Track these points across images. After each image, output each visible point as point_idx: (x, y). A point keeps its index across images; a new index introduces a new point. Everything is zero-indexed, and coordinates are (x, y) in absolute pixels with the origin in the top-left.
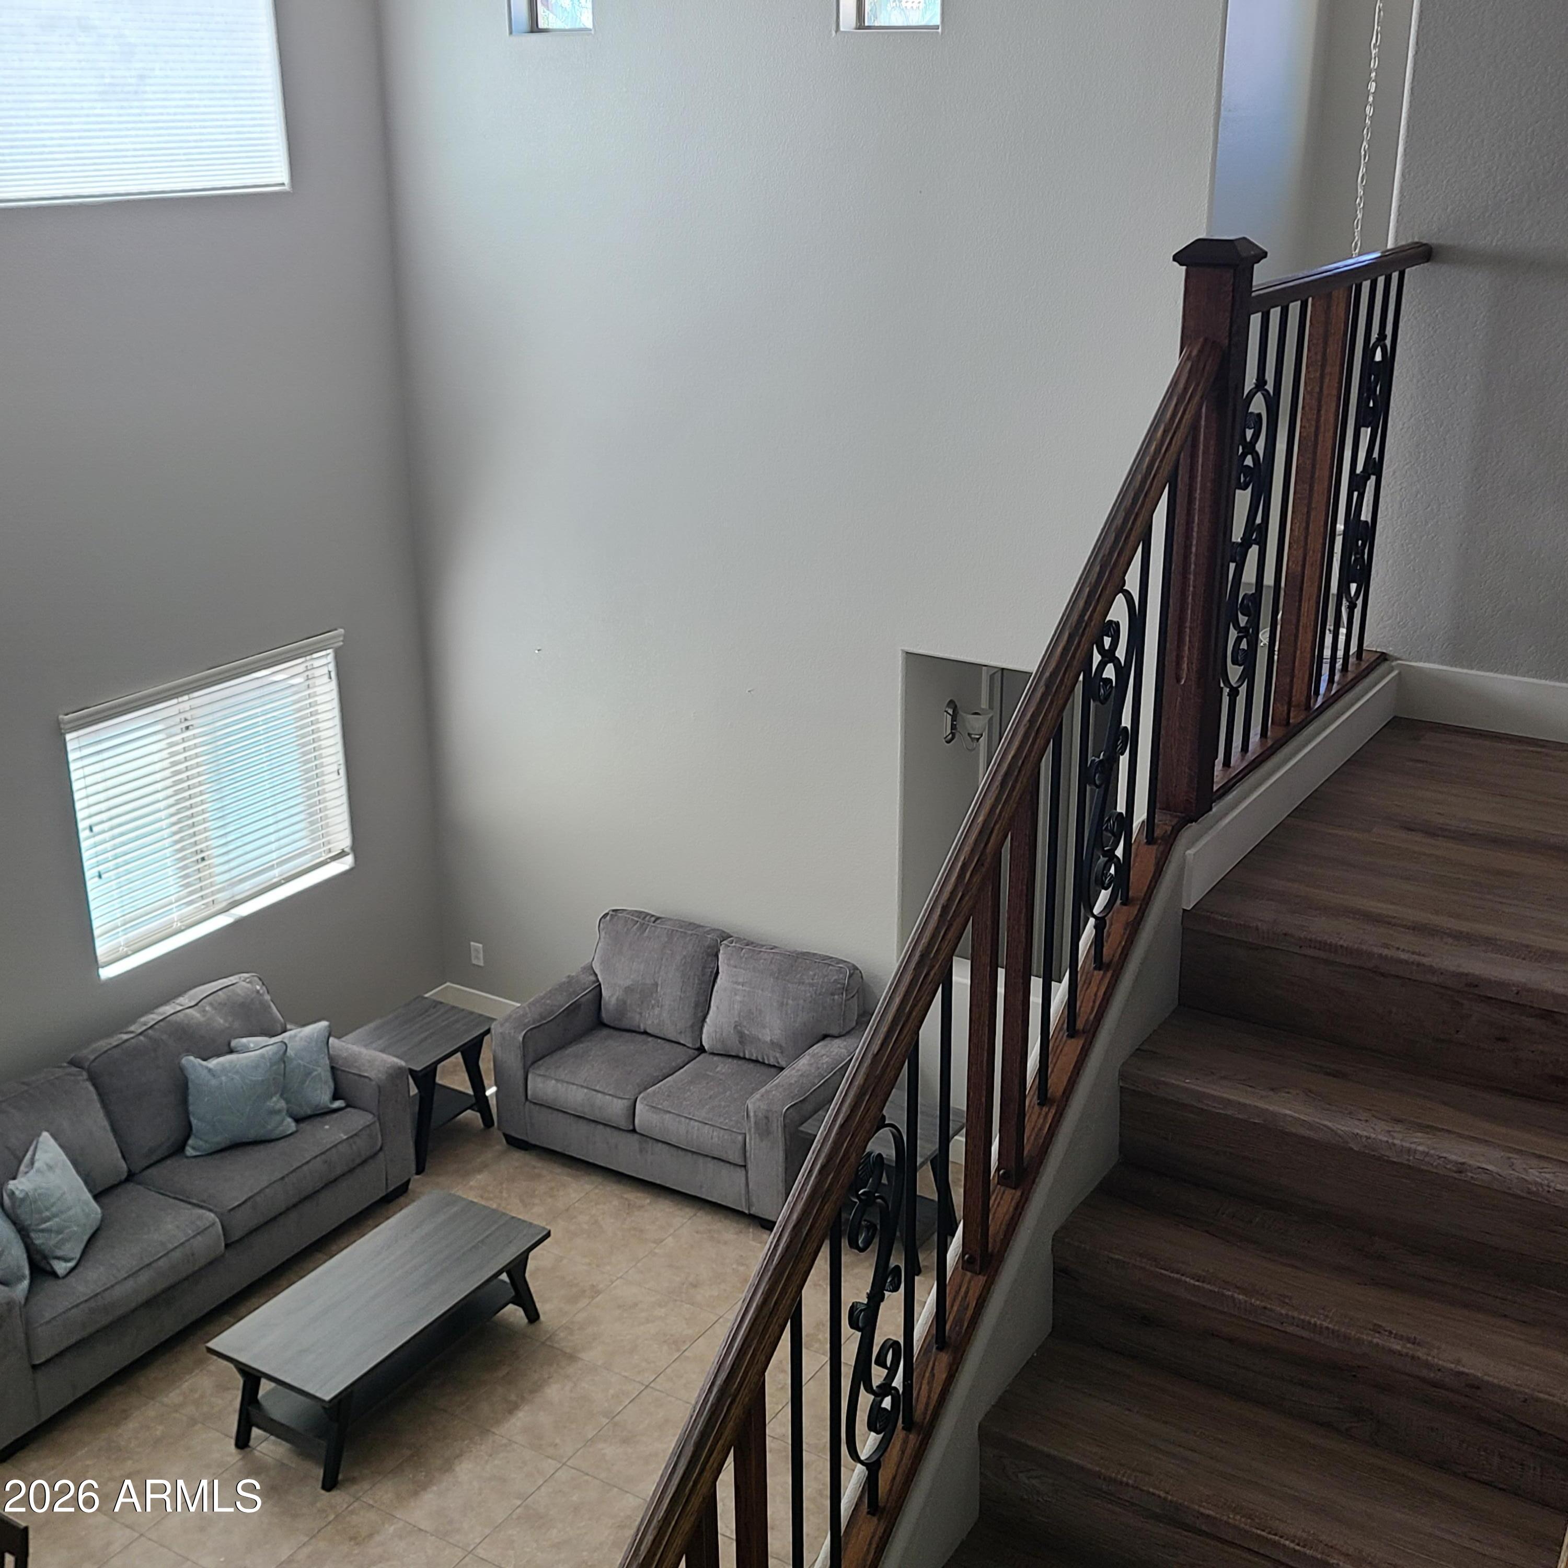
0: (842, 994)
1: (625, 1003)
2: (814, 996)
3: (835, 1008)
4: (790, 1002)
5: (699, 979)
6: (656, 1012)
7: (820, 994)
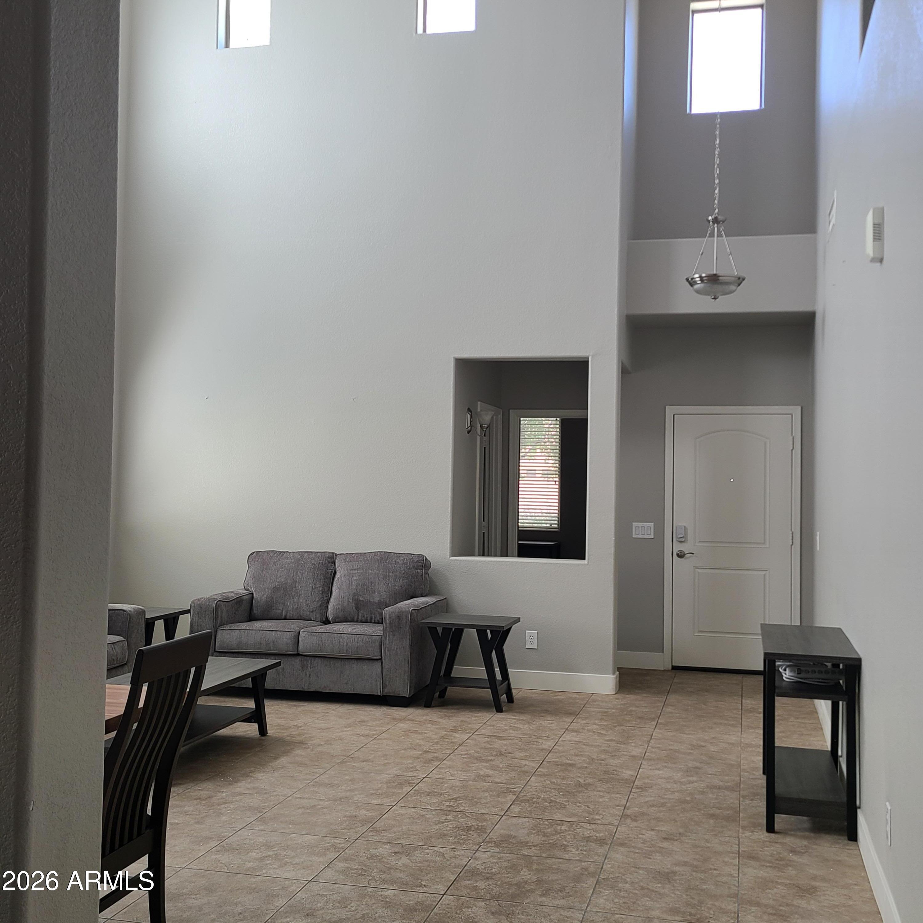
0: (422, 569)
1: (273, 598)
2: (406, 570)
3: (418, 577)
4: (391, 574)
5: (324, 576)
6: (295, 600)
7: (409, 569)
